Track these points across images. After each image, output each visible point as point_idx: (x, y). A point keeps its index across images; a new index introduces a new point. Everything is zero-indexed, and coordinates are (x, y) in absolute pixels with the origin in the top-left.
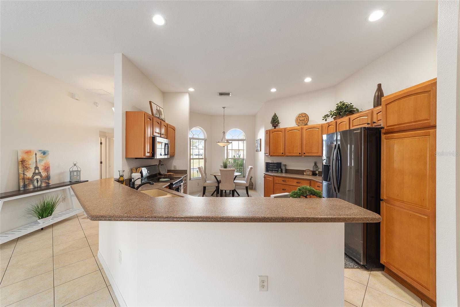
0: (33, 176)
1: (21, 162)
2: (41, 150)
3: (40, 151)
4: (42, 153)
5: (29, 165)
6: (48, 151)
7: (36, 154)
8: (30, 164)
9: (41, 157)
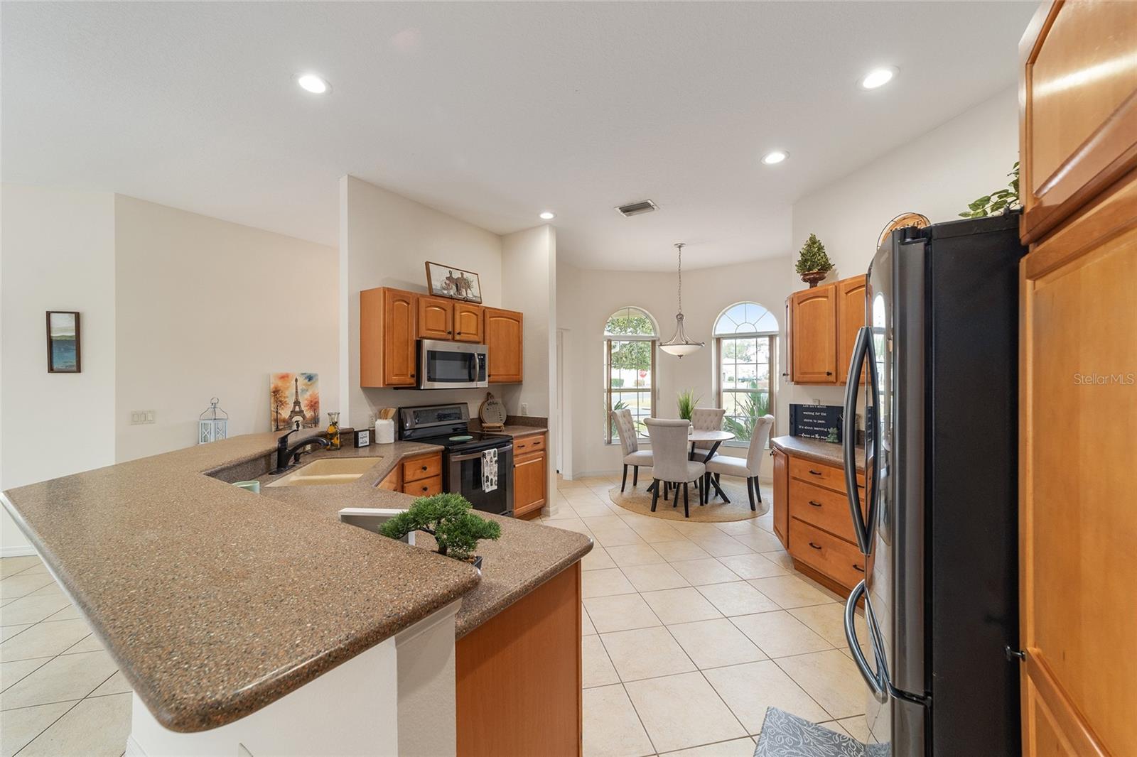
0: (291, 417)
1: (274, 392)
2: (305, 374)
3: (303, 374)
4: (306, 378)
5: (284, 397)
6: (316, 375)
7: (296, 380)
8: (287, 397)
9: (304, 385)
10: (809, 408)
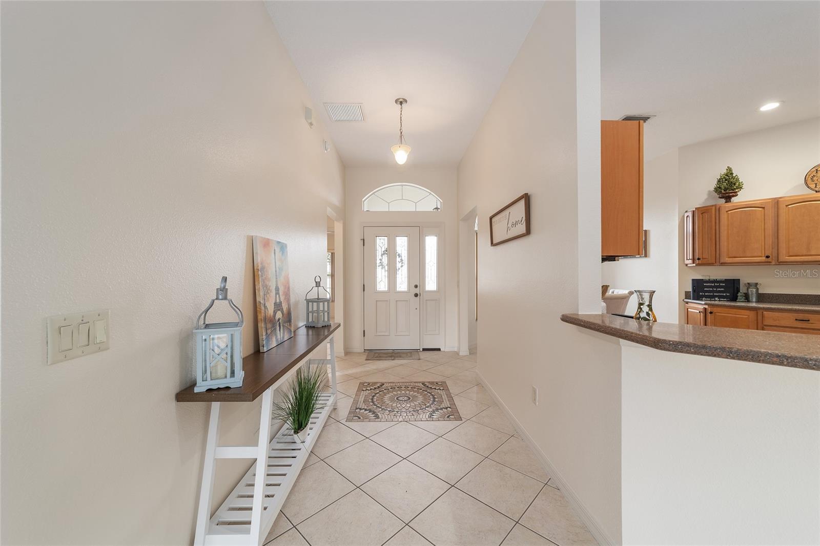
1: (260, 270)
4: (280, 250)
5: (269, 280)
7: (275, 252)
9: (280, 260)
10: (709, 281)
